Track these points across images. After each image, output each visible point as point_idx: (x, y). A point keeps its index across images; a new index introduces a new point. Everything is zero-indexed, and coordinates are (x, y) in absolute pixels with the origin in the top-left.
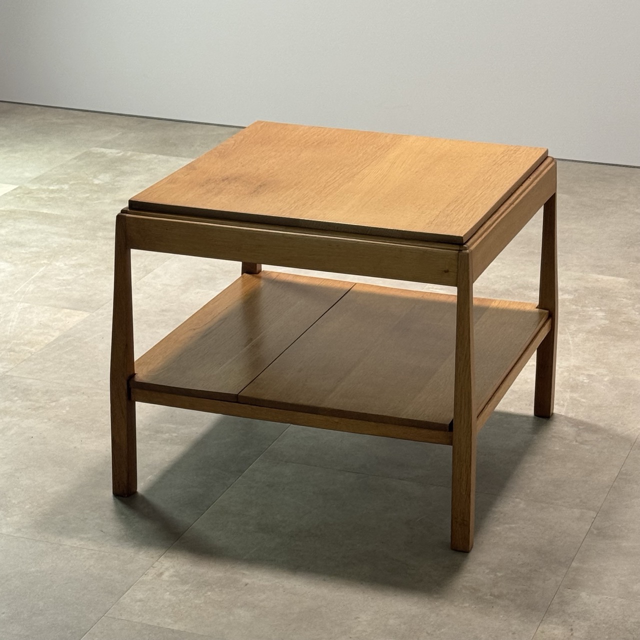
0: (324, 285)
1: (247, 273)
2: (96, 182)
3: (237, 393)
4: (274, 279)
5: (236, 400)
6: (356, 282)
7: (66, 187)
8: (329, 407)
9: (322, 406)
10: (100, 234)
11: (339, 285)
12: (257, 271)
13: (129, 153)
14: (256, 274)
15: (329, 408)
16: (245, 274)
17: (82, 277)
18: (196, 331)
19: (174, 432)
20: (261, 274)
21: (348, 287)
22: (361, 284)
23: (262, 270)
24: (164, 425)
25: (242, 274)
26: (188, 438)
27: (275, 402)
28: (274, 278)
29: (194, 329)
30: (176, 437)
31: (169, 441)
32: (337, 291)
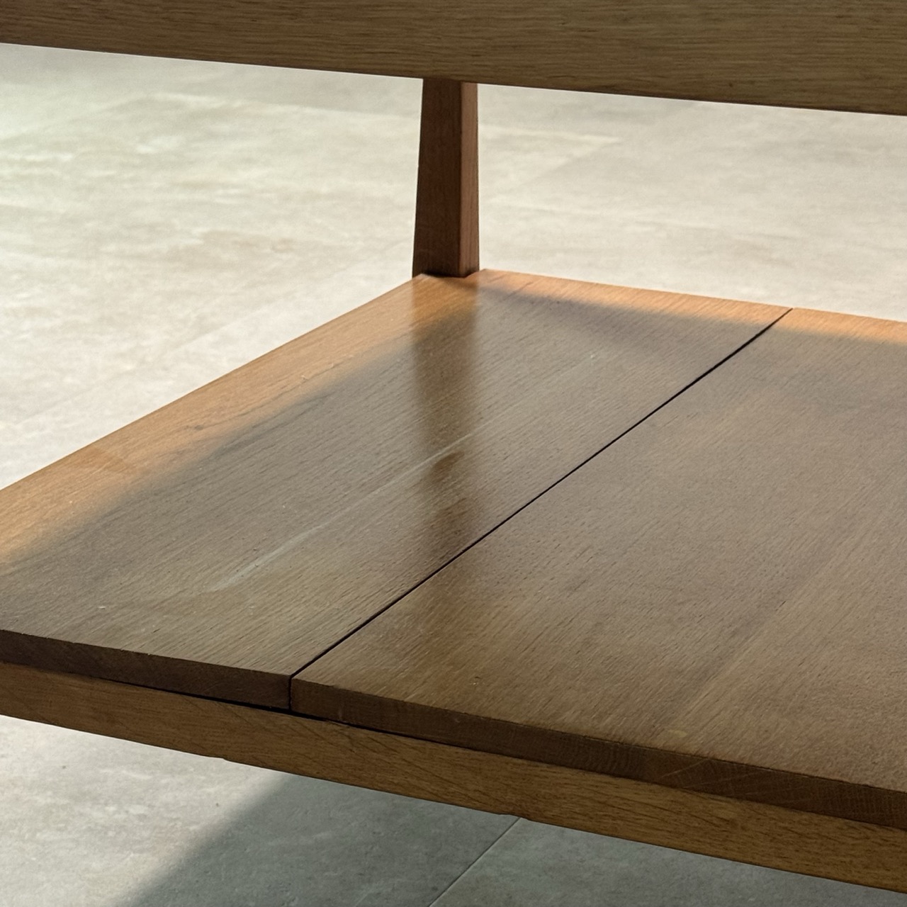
0: (680, 310)
1: (430, 272)
2: (143, 149)
3: (288, 672)
4: (515, 293)
5: (282, 702)
6: (790, 306)
7: (67, 157)
8: (692, 748)
9: (659, 743)
10: (112, 247)
11: (731, 314)
12: (463, 270)
13: (238, 104)
14: (459, 276)
15: (696, 757)
16: (421, 277)
17: (24, 336)
18: (200, 434)
19: (140, 801)
20: (479, 279)
21: (765, 321)
22: (807, 312)
23: (482, 267)
24: (109, 771)
25: (415, 273)
26: (179, 824)
27: (453, 713)
28: (516, 289)
29: (199, 428)
30: (142, 817)
31: (111, 834)
32: (726, 328)
